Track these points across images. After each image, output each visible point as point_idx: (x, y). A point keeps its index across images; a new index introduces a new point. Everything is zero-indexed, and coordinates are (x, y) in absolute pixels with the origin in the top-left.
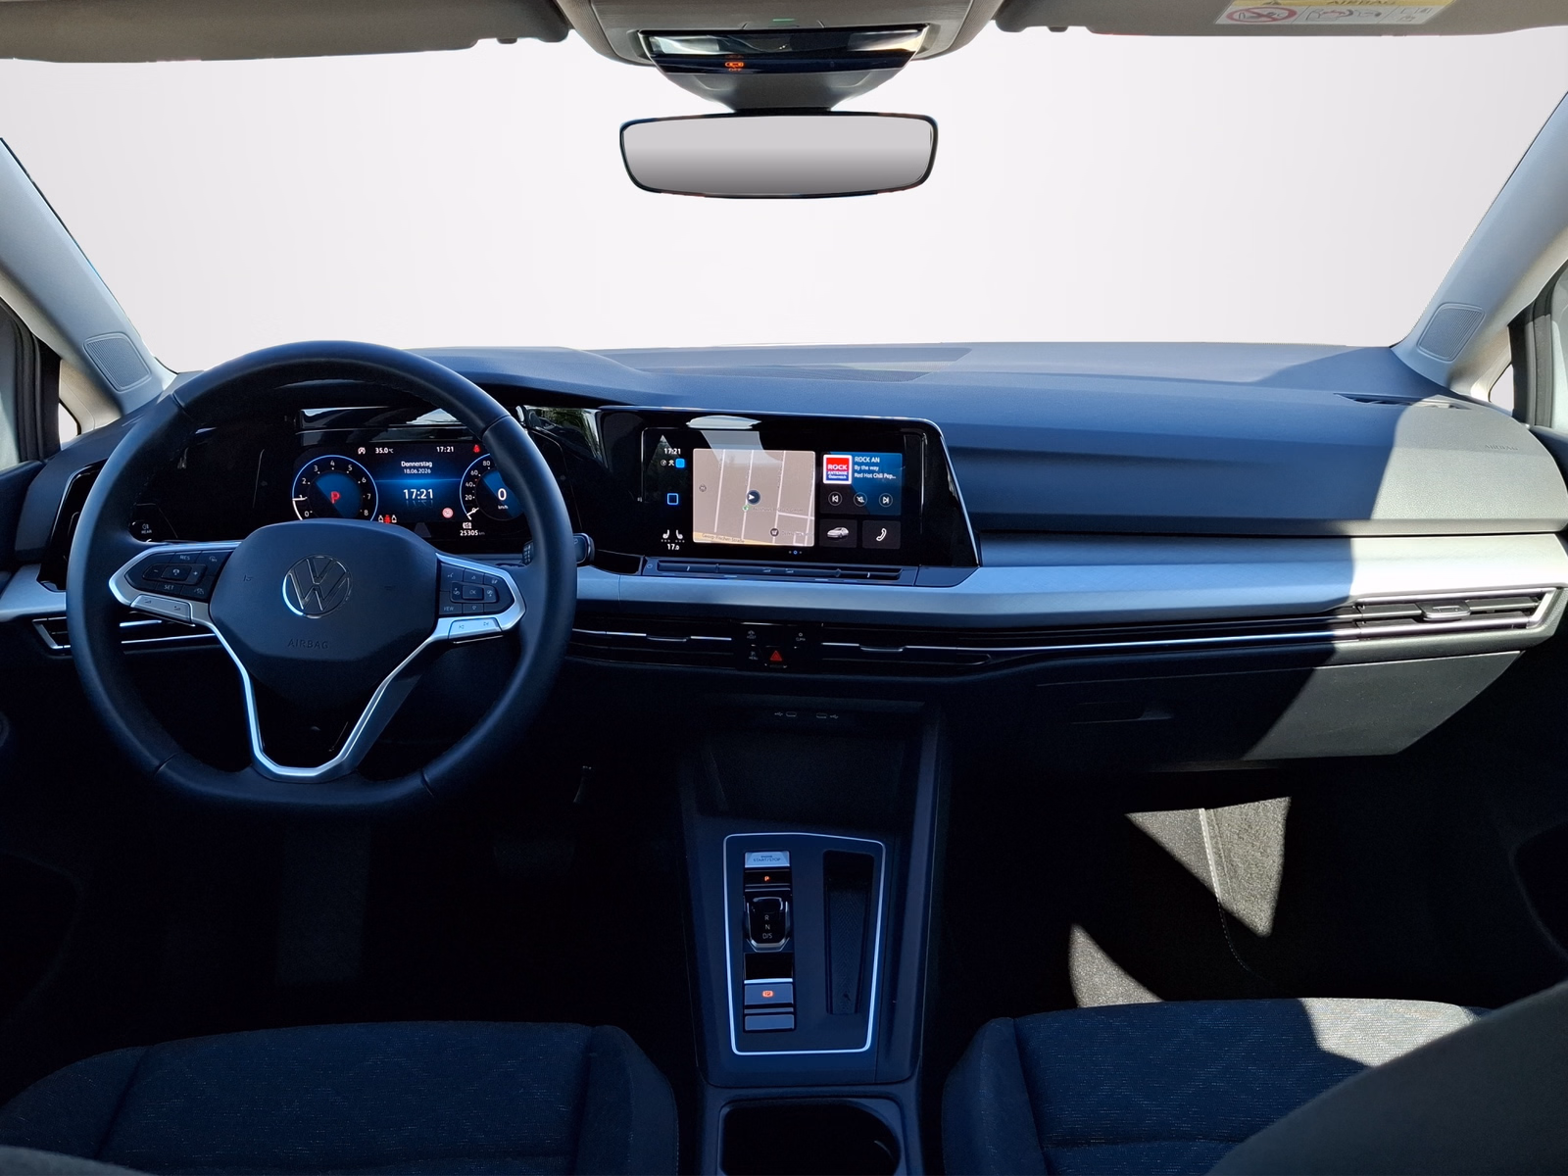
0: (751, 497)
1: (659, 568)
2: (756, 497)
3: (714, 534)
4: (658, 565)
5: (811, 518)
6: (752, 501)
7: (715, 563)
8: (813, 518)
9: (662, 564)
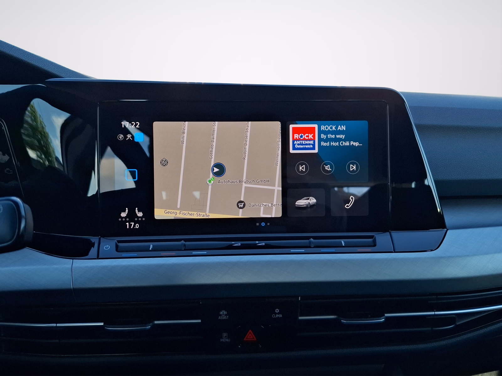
0: (216, 170)
1: (117, 249)
2: (220, 170)
3: (178, 209)
4: (117, 246)
5: (277, 188)
6: (217, 174)
7: (179, 240)
8: (281, 189)
9: (120, 245)
